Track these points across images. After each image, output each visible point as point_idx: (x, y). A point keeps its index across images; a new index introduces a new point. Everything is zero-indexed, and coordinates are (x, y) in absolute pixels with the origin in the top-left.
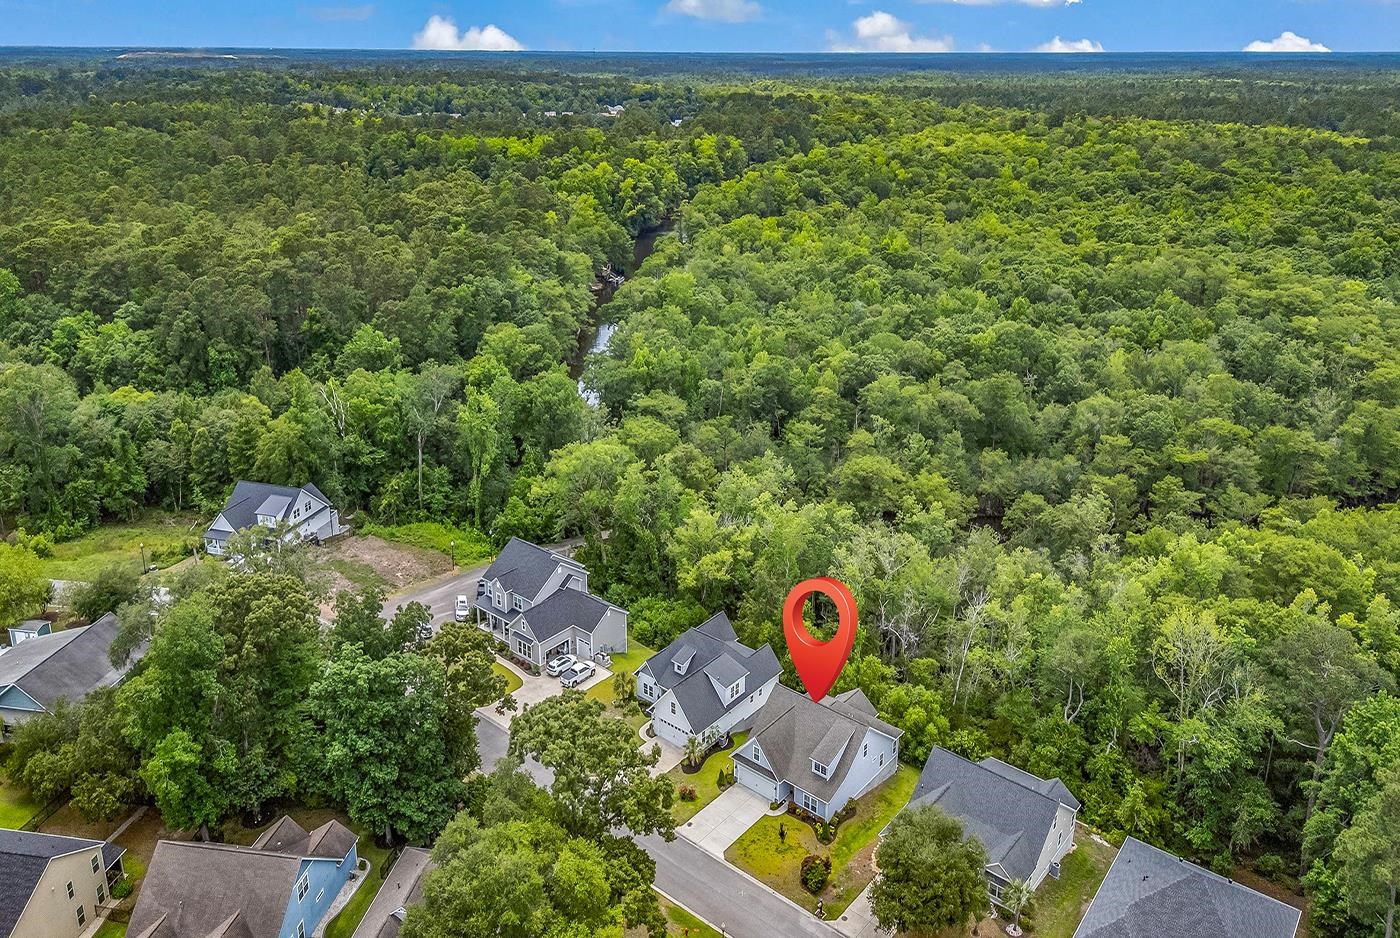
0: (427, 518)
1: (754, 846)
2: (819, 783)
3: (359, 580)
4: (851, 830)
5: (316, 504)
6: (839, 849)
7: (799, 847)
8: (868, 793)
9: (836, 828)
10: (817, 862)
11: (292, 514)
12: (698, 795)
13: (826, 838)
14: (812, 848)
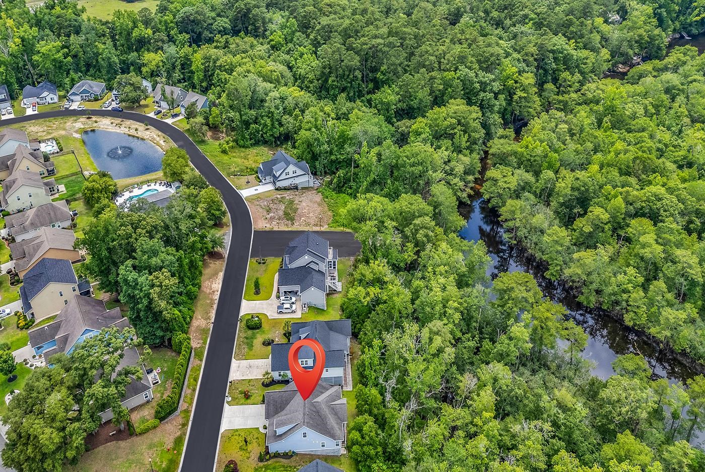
0: (351, 194)
1: (237, 437)
2: (273, 433)
3: (286, 214)
4: (278, 464)
5: (299, 172)
6: (261, 468)
7: (249, 453)
8: (308, 454)
9: (271, 458)
10: (232, 466)
11: (284, 173)
12: (252, 398)
13: (261, 459)
14: (253, 458)
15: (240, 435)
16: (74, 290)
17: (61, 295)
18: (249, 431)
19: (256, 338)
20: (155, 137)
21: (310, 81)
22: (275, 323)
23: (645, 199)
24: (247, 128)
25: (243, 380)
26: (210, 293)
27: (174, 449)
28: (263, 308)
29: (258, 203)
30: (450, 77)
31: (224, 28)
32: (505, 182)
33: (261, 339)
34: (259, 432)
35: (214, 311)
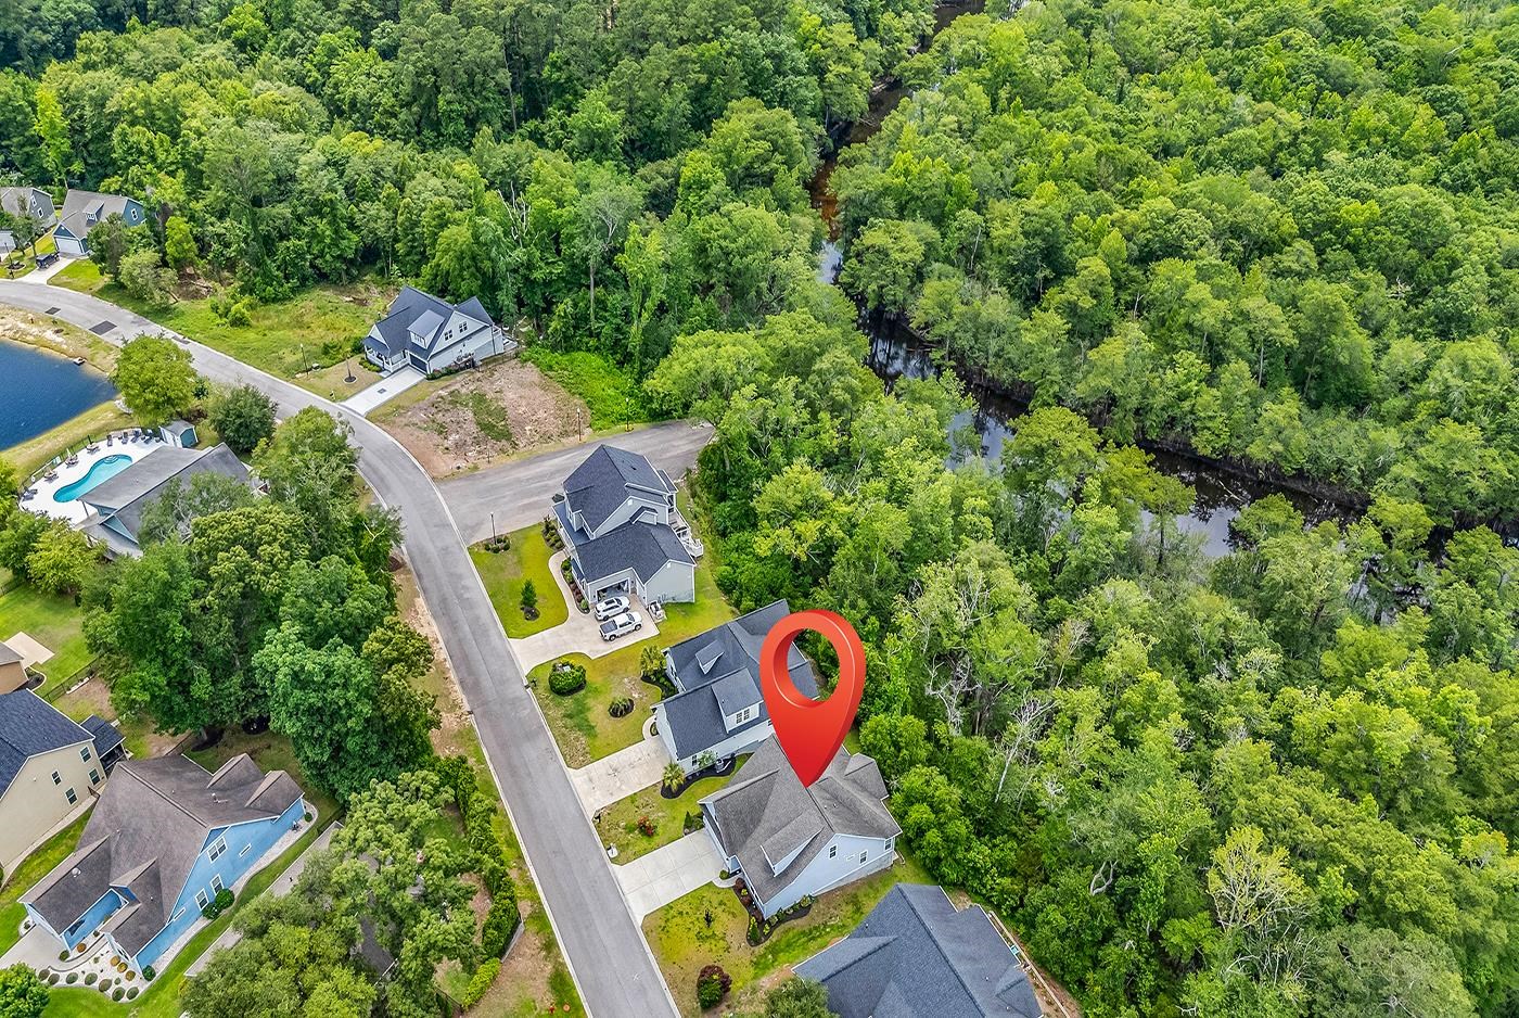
0: (597, 348)
1: (678, 920)
2: (764, 875)
3: (486, 427)
4: (791, 934)
5: (473, 325)
6: (764, 956)
7: (723, 939)
8: (838, 889)
9: (773, 928)
10: (715, 977)
11: (442, 336)
12: (659, 830)
13: (754, 939)
14: (735, 945)
15: (681, 913)
16: (86, 758)
17: (58, 781)
18: (696, 896)
19: (589, 709)
20: (23, 326)
21: (386, 112)
22: (612, 664)
23: (1148, 224)
24: (271, 253)
25: (618, 803)
27: (561, 1004)
28: (566, 643)
29: (405, 421)
30: (713, 52)
31: (76, 14)
32: (902, 250)
33: (601, 707)
34: (719, 891)
35: (457, 687)
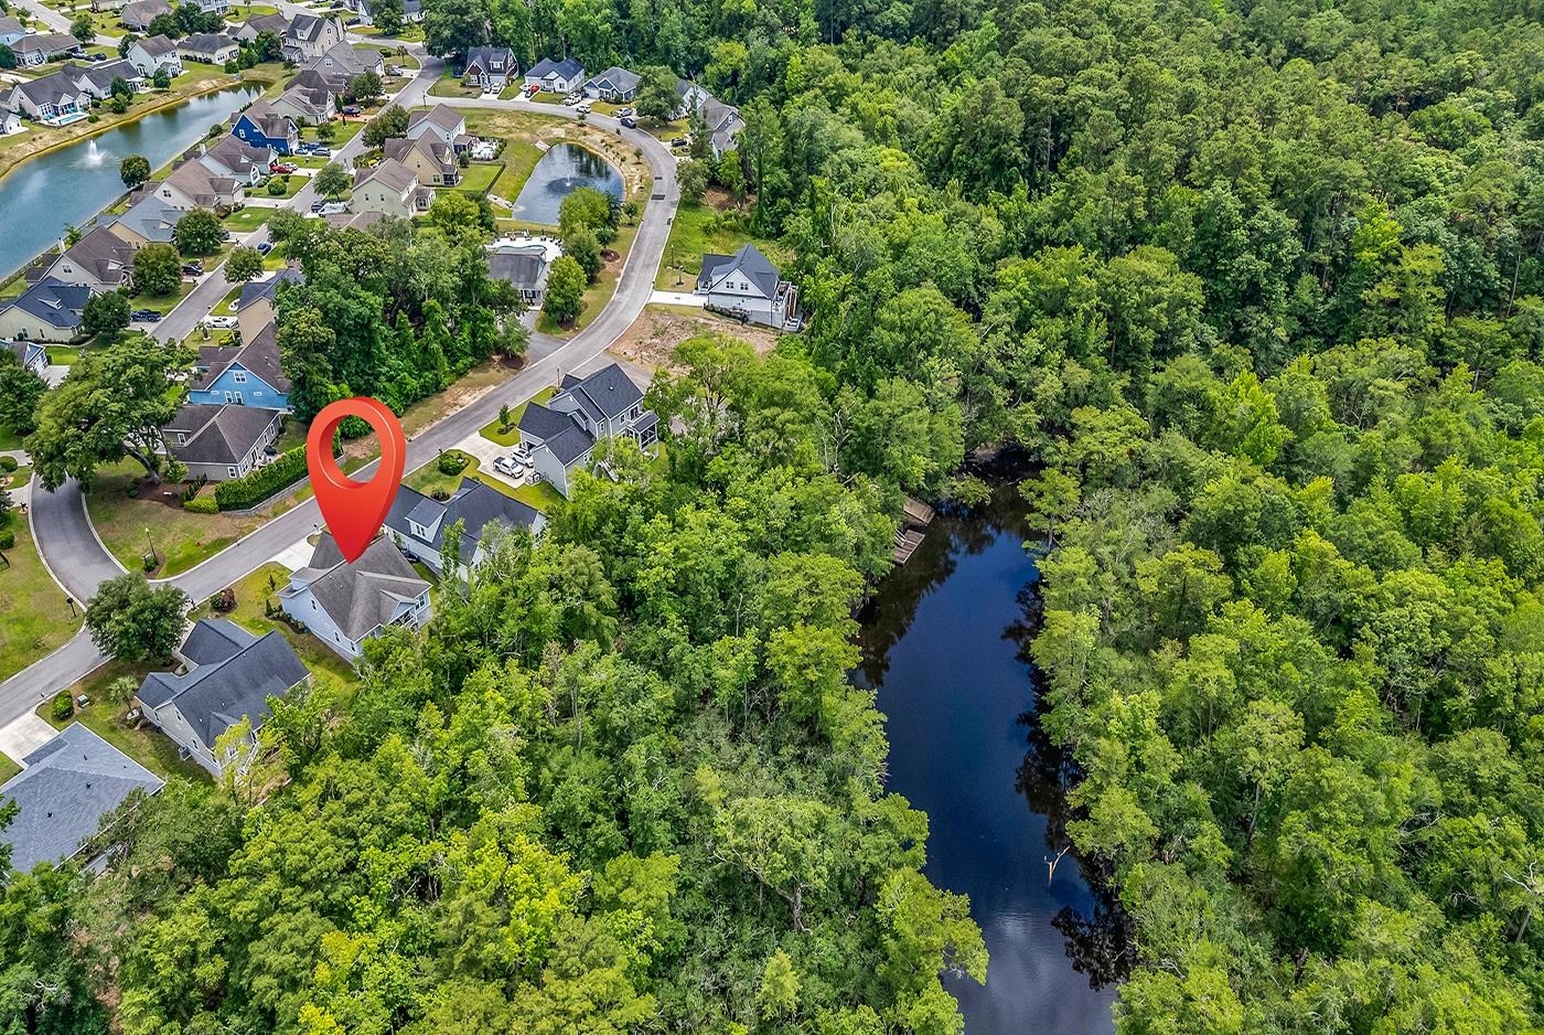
5: (753, 290)
8: (323, 643)
11: (724, 283)
13: (268, 612)
20: (637, 178)
22: (476, 478)
26: (448, 404)
28: (485, 453)
29: (656, 318)
30: (1178, 196)
33: (438, 488)
35: (427, 428)
